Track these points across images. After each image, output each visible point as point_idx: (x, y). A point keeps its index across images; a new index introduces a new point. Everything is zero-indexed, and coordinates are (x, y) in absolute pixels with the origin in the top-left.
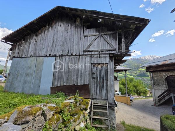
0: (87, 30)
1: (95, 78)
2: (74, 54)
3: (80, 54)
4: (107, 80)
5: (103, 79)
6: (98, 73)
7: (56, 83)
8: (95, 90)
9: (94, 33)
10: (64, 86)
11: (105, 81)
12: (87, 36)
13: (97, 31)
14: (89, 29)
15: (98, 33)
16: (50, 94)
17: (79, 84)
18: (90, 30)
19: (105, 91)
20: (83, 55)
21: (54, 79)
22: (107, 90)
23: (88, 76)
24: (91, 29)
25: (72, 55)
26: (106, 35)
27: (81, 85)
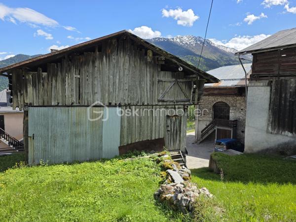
0: (162, 72)
1: (169, 131)
2: (146, 104)
3: (154, 104)
4: (180, 132)
5: (177, 131)
6: (172, 125)
7: (125, 141)
8: (170, 142)
9: (170, 79)
10: (136, 143)
11: (178, 133)
12: (162, 81)
13: (173, 76)
14: (164, 72)
15: (174, 79)
16: (118, 155)
17: (153, 139)
18: (165, 74)
19: (178, 142)
20: (157, 105)
21: (122, 137)
22: (180, 141)
23: (163, 129)
24: (167, 72)
25: (143, 105)
26: (182, 82)
27: (156, 139)
